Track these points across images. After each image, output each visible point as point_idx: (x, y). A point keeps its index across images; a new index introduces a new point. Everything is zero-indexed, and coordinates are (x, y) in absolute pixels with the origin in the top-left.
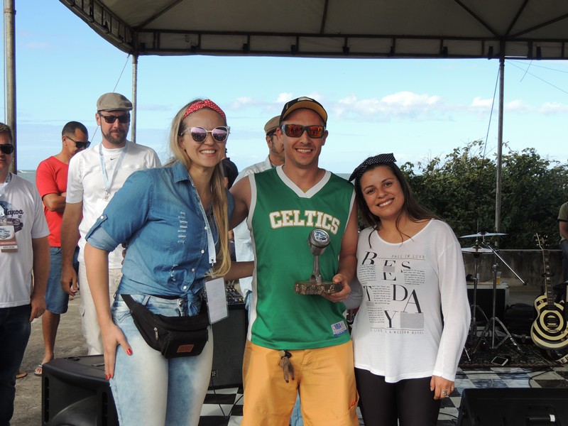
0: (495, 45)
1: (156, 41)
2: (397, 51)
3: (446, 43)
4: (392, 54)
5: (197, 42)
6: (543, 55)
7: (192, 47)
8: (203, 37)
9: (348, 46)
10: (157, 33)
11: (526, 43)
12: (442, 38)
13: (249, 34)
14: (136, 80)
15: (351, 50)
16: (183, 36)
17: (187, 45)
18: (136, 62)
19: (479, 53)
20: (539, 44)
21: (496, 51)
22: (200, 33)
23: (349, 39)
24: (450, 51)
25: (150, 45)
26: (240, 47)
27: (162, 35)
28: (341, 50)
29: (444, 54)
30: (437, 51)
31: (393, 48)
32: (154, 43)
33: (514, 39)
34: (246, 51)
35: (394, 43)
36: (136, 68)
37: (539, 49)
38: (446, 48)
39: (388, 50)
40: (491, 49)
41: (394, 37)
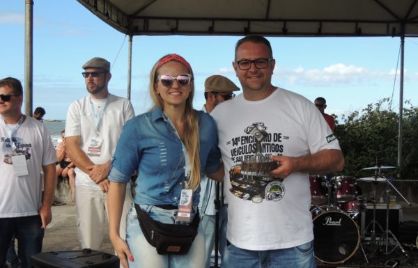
0: (397, 26)
1: (146, 25)
2: (323, 31)
3: (360, 25)
4: (319, 33)
5: (175, 25)
7: (172, 29)
8: (180, 22)
9: (287, 28)
10: (147, 19)
12: (357, 22)
13: (213, 20)
15: (289, 31)
16: (165, 21)
17: (167, 28)
18: (131, 40)
19: (385, 32)
21: (398, 31)
22: (177, 19)
23: (287, 22)
24: (363, 31)
25: (141, 28)
26: (206, 29)
27: (150, 21)
28: (281, 31)
29: (358, 33)
30: (353, 31)
31: (320, 29)
32: (144, 27)
33: (412, 21)
34: (211, 32)
35: (321, 25)
36: (131, 45)
38: (360, 29)
39: (316, 31)
40: (394, 29)
41: (321, 21)
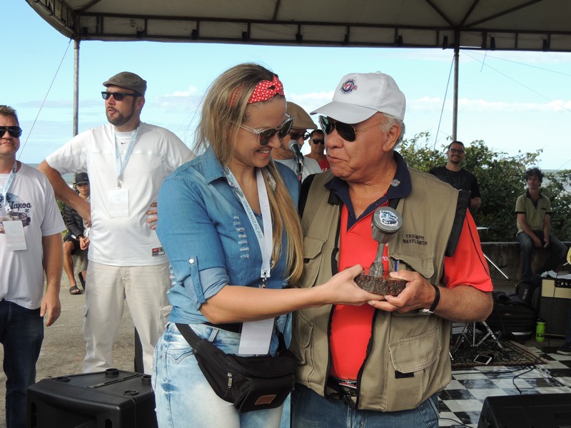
0: (450, 34)
1: (100, 25)
2: (352, 39)
3: (401, 32)
4: (346, 43)
5: (143, 27)
6: (497, 46)
7: (138, 32)
8: (150, 22)
9: (302, 34)
10: (100, 16)
11: (480, 33)
12: (397, 27)
13: (198, 20)
14: (78, 66)
15: (305, 38)
16: (128, 21)
17: (133, 31)
18: (78, 47)
19: (434, 43)
20: (493, 35)
21: (450, 41)
22: (146, 18)
23: (302, 26)
24: (405, 40)
25: (93, 30)
26: (188, 32)
27: (106, 19)
28: (294, 38)
29: (399, 43)
30: (392, 40)
31: (347, 37)
32: (97, 27)
33: (469, 28)
34: (195, 37)
35: (348, 31)
36: (78, 54)
37: (493, 40)
38: (401, 37)
39: (342, 39)
40: (446, 38)
41: (348, 25)
